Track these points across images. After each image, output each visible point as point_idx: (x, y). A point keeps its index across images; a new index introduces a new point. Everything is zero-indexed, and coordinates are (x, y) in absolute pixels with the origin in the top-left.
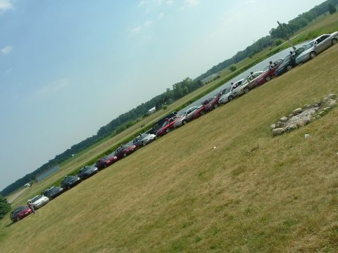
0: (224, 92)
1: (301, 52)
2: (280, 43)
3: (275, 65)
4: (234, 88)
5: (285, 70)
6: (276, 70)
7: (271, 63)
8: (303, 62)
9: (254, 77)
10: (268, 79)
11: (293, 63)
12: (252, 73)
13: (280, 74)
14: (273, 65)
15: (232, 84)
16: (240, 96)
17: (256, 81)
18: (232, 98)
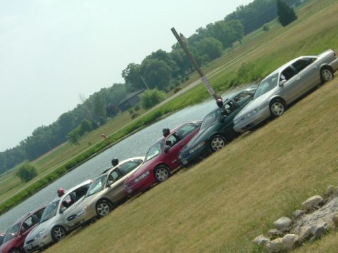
0: (37, 217)
1: (246, 102)
2: (154, 101)
3: (178, 138)
4: (66, 205)
5: (207, 149)
6: (183, 151)
7: (166, 132)
8: (252, 127)
9: (121, 173)
10: (161, 174)
11: (226, 130)
12: (115, 162)
13: (195, 159)
14: (172, 139)
15: (61, 193)
16: (87, 224)
17: (130, 182)
18: (61, 232)
